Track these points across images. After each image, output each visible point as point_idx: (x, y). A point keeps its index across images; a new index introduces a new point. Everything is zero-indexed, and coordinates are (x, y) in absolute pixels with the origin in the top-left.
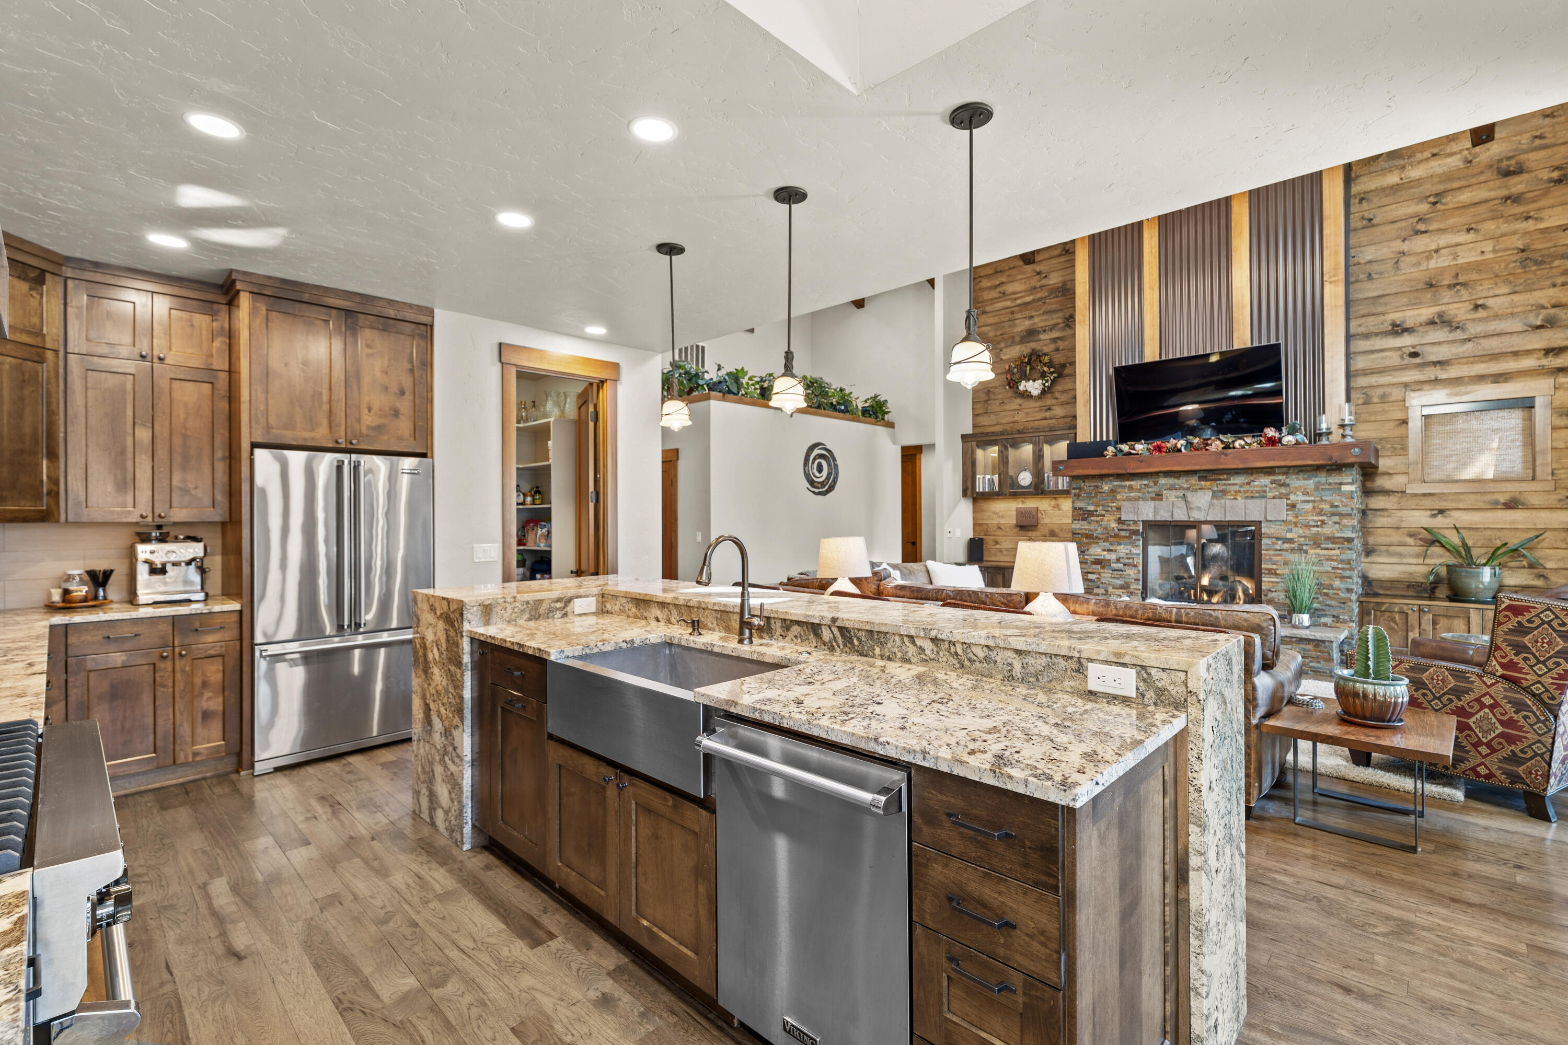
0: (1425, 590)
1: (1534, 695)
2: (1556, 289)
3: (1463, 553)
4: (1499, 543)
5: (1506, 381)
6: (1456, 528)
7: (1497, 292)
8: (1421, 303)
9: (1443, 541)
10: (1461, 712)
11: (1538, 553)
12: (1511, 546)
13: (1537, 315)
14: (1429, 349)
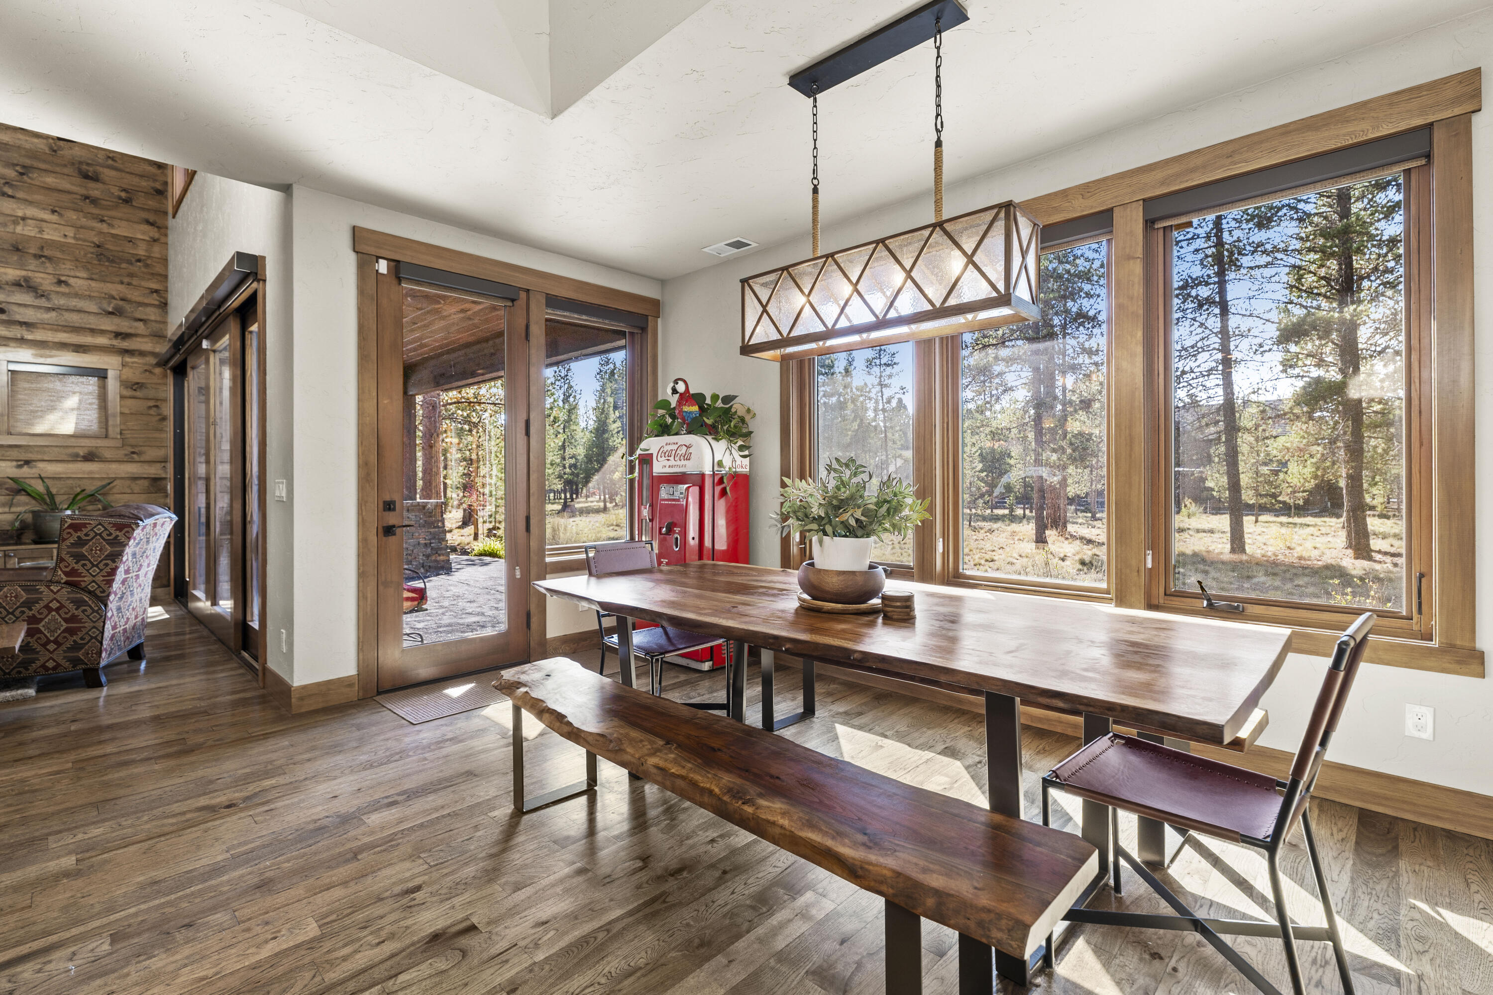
0: (11, 537)
1: (90, 592)
2: (123, 286)
3: (48, 500)
4: (79, 490)
5: (85, 352)
6: (41, 478)
7: (78, 274)
8: (7, 263)
9: (29, 489)
10: (33, 620)
11: (111, 498)
12: (88, 492)
13: (109, 303)
14: (15, 308)
